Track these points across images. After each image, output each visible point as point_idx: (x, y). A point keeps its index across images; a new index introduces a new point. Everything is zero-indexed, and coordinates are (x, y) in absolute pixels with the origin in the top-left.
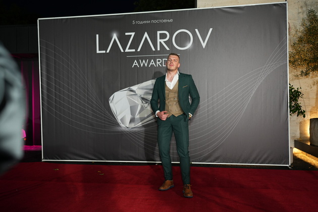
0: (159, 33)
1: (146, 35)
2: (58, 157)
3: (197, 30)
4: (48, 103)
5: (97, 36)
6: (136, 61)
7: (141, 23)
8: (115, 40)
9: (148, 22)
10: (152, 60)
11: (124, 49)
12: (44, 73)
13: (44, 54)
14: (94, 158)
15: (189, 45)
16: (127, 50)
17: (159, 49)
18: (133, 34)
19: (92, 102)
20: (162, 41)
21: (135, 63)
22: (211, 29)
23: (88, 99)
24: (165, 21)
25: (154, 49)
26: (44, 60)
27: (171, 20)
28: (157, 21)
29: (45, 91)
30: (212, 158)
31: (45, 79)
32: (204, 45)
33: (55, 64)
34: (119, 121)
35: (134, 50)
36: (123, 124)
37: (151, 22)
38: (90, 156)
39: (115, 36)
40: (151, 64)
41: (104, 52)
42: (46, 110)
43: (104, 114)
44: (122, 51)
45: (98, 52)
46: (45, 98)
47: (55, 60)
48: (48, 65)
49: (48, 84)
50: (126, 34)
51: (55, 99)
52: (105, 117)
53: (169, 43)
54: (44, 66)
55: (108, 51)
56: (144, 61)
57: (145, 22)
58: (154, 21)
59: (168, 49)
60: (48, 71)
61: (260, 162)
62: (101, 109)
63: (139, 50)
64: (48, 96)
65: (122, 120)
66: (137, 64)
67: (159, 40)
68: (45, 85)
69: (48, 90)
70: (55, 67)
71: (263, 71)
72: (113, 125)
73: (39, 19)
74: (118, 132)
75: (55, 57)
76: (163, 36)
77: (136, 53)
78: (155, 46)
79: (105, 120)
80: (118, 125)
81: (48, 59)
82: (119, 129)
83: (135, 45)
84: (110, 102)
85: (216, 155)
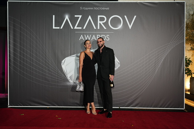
0: (99, 16)
1: (90, 18)
2: (21, 104)
3: (125, 16)
4: (14, 63)
5: (54, 16)
6: (82, 36)
7: (87, 9)
8: (67, 20)
9: (91, 9)
10: (94, 36)
11: (74, 27)
12: (12, 41)
13: (12, 27)
14: (49, 104)
15: (120, 27)
16: (76, 28)
17: (99, 28)
18: (80, 16)
19: (49, 64)
20: (101, 22)
21: (82, 37)
22: (135, 16)
23: (45, 61)
24: (103, 9)
25: (95, 28)
26: (12, 32)
27: (108, 9)
28: (98, 9)
29: (12, 55)
30: (134, 104)
31: (12, 46)
32: (130, 27)
33: (20, 35)
34: (69, 78)
35: (81, 28)
36: (71, 80)
37: (93, 8)
38: (46, 103)
39: (67, 17)
40: (93, 38)
41: (59, 28)
42: (12, 69)
43: (58, 73)
44: (72, 28)
45: (54, 28)
46: (12, 60)
47: (20, 32)
48: (14, 36)
49: (14, 50)
50: (76, 16)
51: (20, 61)
52: (58, 75)
53: (106, 24)
54: (12, 37)
55: (61, 28)
56: (88, 36)
57: (89, 8)
58: (96, 8)
59: (105, 28)
60: (15, 40)
61: (166, 106)
62: (56, 70)
63: (84, 28)
64: (14, 59)
65: (70, 77)
66: (83, 38)
67: (99, 22)
68: (12, 51)
69: (14, 54)
70: (20, 37)
71: (169, 46)
72: (64, 81)
73: (8, 1)
74: (67, 86)
75: (20, 31)
76: (102, 19)
77: (82, 30)
78: (96, 26)
79: (58, 77)
80: (67, 81)
81: (14, 31)
82: (68, 84)
83: (81, 24)
84: (62, 64)
85: (136, 102)
